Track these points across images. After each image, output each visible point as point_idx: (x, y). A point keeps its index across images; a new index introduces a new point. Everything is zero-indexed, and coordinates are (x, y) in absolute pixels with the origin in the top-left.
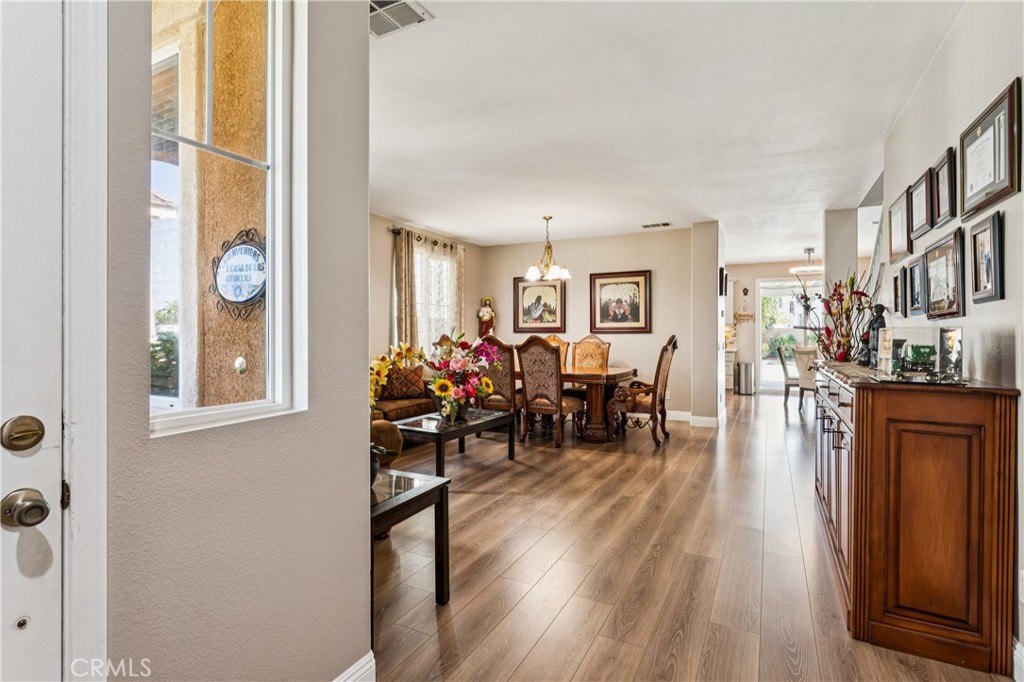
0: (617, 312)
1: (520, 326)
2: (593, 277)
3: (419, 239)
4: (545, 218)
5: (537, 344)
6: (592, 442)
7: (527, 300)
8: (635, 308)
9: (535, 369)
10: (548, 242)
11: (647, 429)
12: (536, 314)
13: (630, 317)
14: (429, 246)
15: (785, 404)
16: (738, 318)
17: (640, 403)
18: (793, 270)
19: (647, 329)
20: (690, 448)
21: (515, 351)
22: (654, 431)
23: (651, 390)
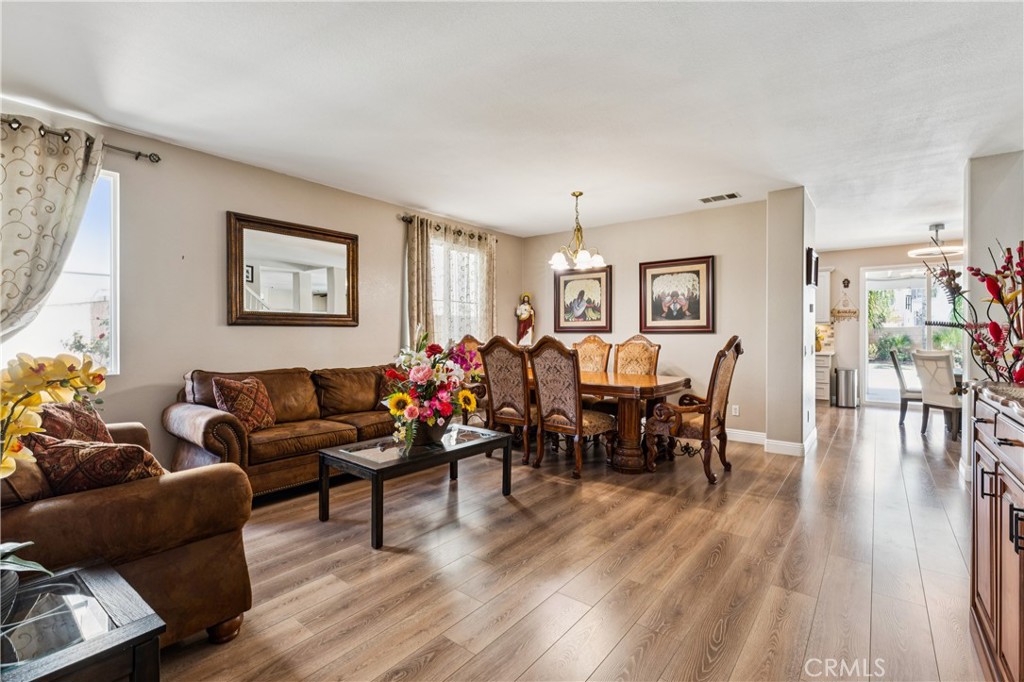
0: (672, 307)
1: (562, 325)
2: (644, 267)
3: (438, 228)
4: (574, 194)
5: (550, 347)
6: (623, 472)
7: (569, 296)
8: (694, 304)
9: (549, 379)
10: (578, 223)
11: (699, 459)
12: (579, 312)
13: (688, 313)
14: (451, 238)
15: (901, 423)
16: (835, 315)
17: (688, 425)
18: (912, 254)
19: (710, 328)
20: (757, 490)
21: (526, 355)
22: (707, 462)
23: (704, 407)
